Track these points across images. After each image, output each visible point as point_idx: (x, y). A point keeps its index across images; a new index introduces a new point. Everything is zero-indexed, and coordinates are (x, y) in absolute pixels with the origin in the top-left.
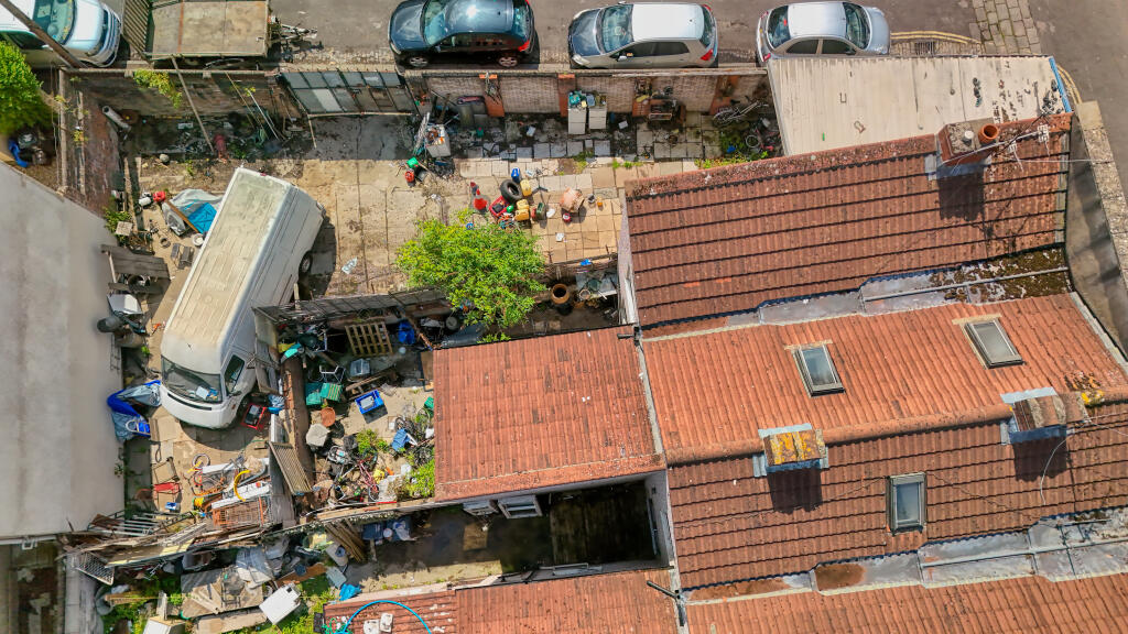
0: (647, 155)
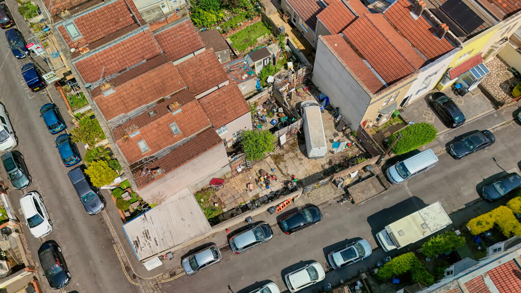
0: (238, 208)
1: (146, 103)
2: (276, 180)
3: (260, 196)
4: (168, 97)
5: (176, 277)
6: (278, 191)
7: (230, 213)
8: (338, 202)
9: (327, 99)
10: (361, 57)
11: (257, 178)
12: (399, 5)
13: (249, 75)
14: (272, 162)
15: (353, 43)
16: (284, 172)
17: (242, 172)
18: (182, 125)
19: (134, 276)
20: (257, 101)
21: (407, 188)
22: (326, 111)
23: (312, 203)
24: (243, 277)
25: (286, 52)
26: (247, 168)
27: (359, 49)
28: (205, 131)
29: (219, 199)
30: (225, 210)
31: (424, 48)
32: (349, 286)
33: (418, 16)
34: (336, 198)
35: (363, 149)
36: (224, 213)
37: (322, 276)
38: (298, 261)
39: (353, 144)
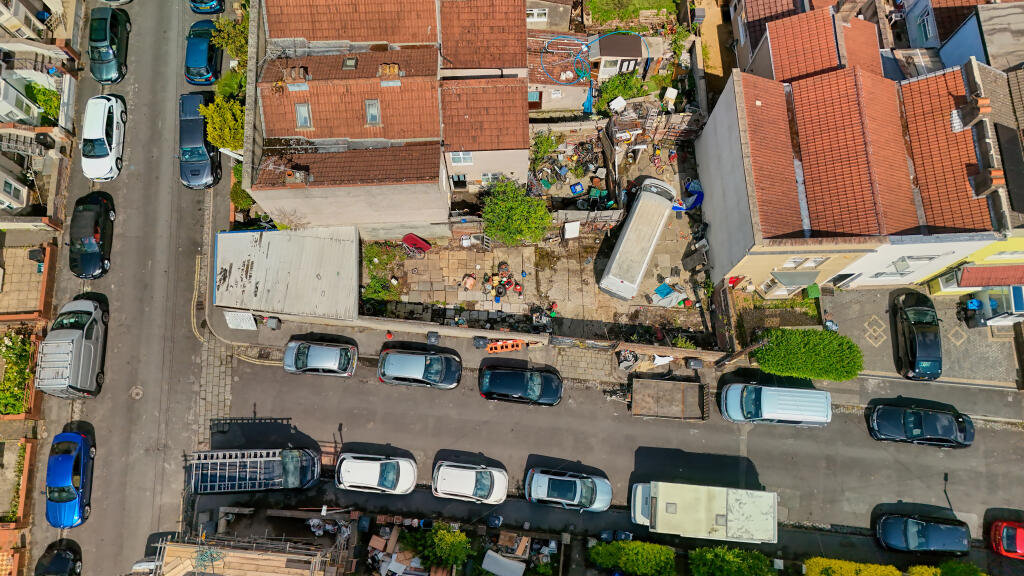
0: (427, 308)
1: (353, 38)
2: (520, 294)
3: (477, 307)
4: (396, 46)
5: (267, 363)
6: (511, 316)
7: (410, 307)
8: (605, 392)
9: (700, 197)
10: (796, 152)
11: (490, 274)
12: (942, 84)
13: (577, 77)
14: (533, 259)
15: (799, 116)
16: (542, 289)
17: (470, 248)
18: (389, 112)
19: (204, 324)
20: (568, 134)
21: (744, 437)
22: (686, 219)
23: (558, 368)
24: (371, 424)
25: (679, 65)
26: (482, 248)
27: (802, 133)
28: (425, 144)
29: (406, 274)
30: (405, 299)
31: (934, 198)
32: (533, 540)
33: (965, 125)
34: (605, 383)
35: (709, 325)
36: (401, 302)
37: (498, 496)
38: (476, 450)
39: (697, 305)
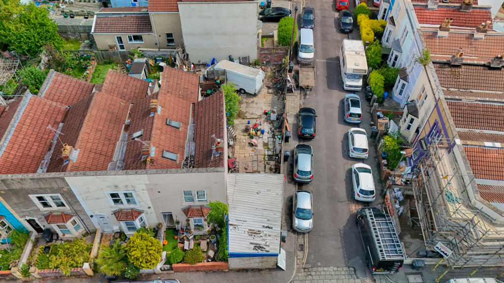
0: (267, 163)
1: (117, 139)
3: (266, 142)
5: (306, 245)
14: (241, 120)
17: (234, 144)
23: (295, 113)
24: (335, 188)
34: (300, 98)
